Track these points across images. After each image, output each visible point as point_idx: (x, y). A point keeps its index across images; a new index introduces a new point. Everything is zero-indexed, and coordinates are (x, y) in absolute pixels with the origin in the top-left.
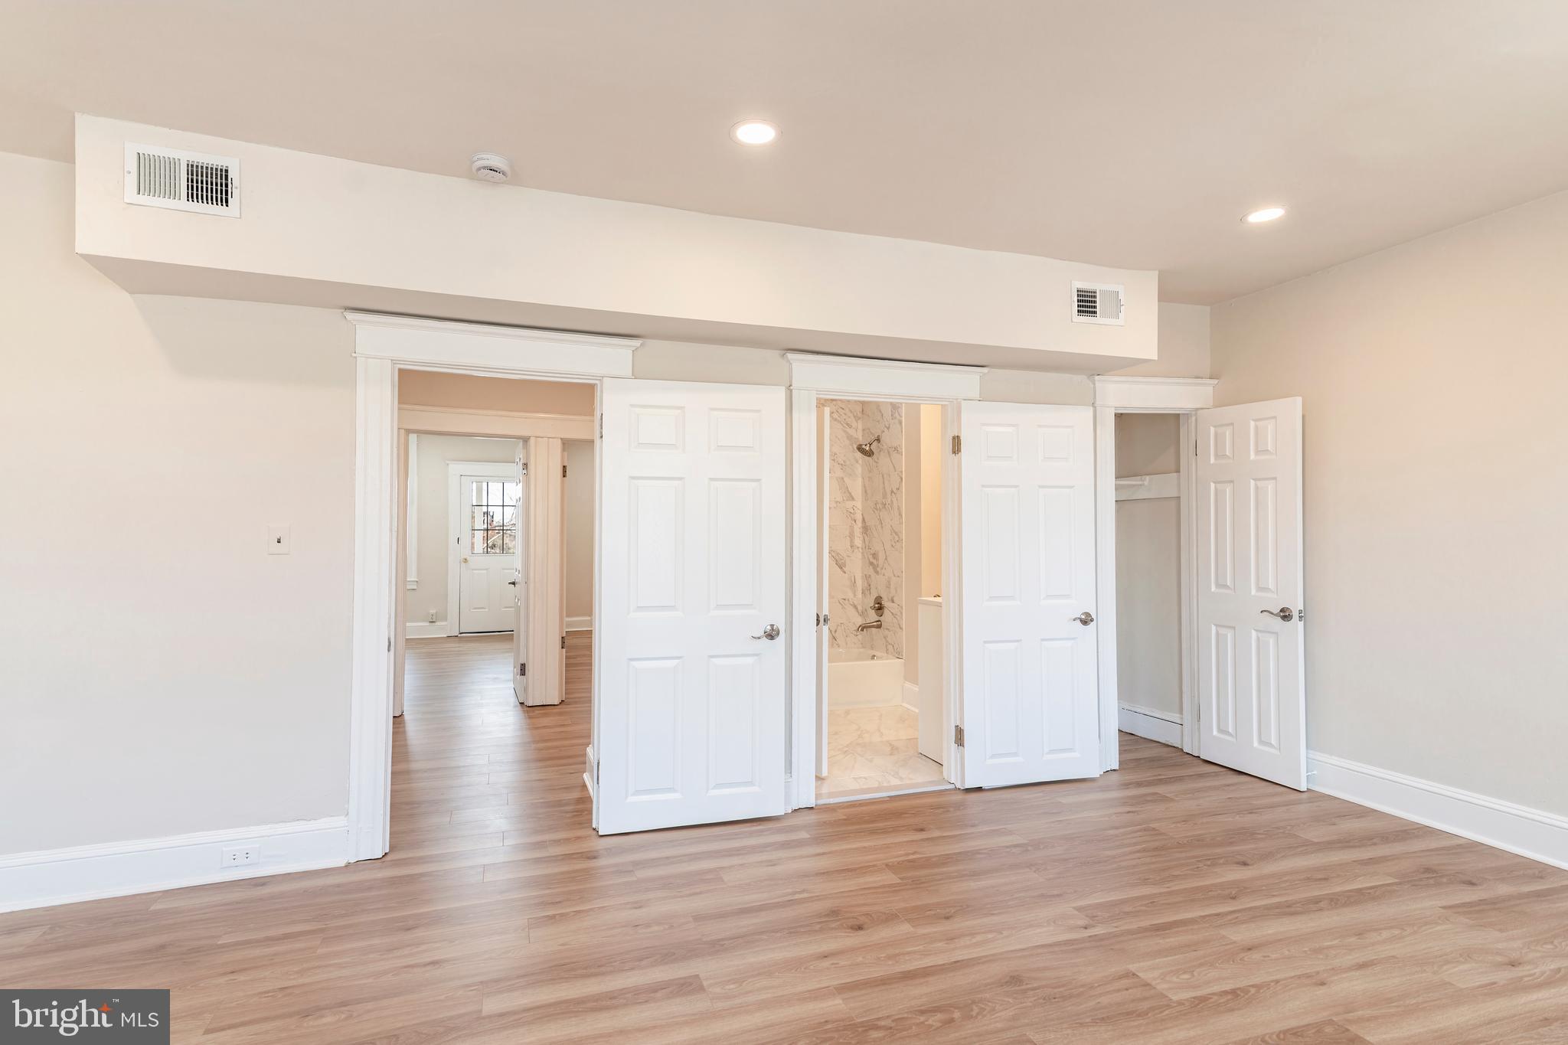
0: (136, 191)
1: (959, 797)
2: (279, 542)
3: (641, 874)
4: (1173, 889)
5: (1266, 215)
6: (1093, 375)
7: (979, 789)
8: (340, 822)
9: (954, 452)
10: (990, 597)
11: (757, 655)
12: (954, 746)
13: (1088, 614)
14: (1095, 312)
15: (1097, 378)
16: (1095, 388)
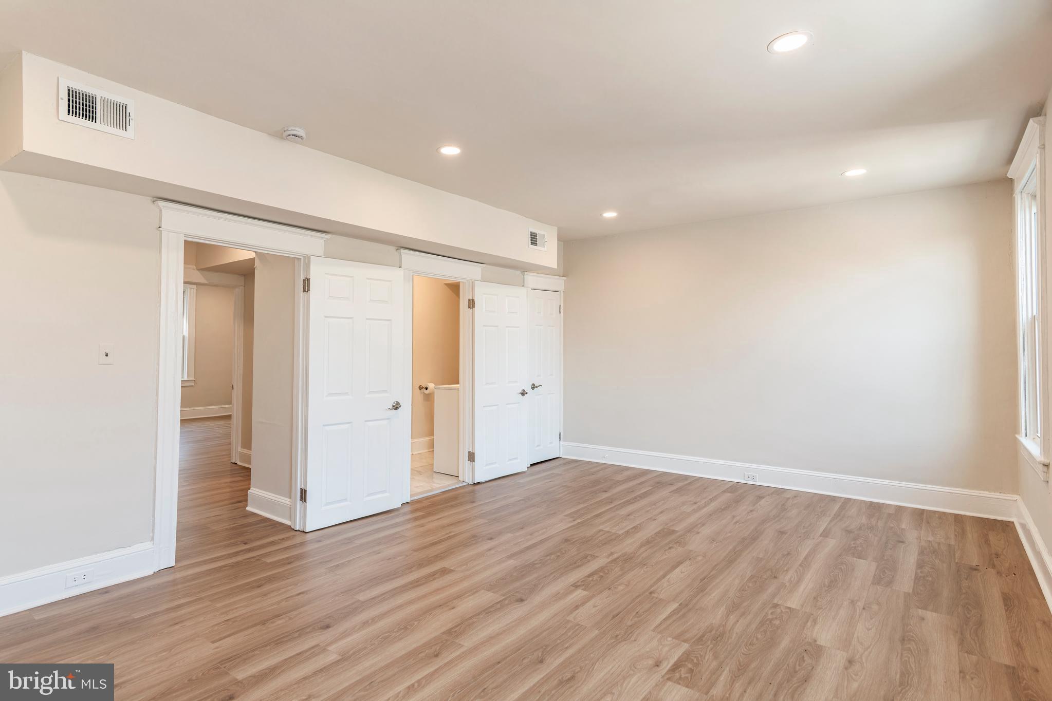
0: (67, 113)
1: (471, 488)
2: (107, 356)
3: (358, 542)
4: (591, 503)
5: (610, 215)
6: (524, 272)
7: (479, 483)
8: (148, 545)
9: (469, 307)
10: (487, 383)
11: (388, 419)
12: (467, 462)
13: (524, 390)
14: (537, 244)
15: (526, 273)
16: (524, 278)
